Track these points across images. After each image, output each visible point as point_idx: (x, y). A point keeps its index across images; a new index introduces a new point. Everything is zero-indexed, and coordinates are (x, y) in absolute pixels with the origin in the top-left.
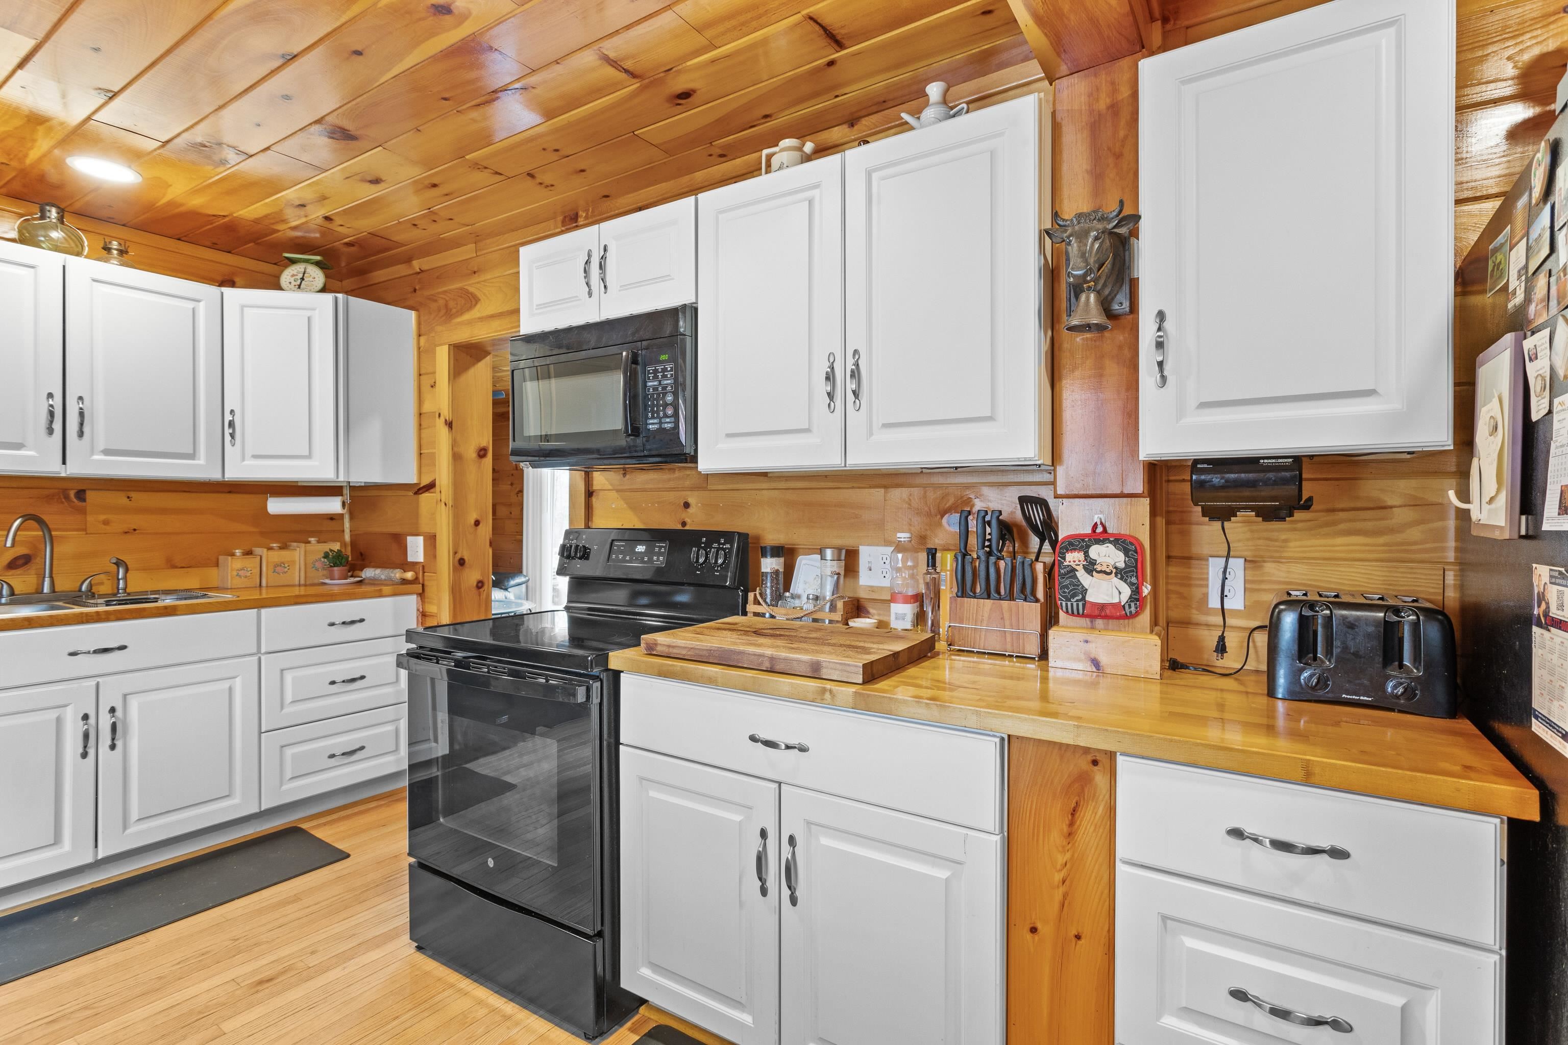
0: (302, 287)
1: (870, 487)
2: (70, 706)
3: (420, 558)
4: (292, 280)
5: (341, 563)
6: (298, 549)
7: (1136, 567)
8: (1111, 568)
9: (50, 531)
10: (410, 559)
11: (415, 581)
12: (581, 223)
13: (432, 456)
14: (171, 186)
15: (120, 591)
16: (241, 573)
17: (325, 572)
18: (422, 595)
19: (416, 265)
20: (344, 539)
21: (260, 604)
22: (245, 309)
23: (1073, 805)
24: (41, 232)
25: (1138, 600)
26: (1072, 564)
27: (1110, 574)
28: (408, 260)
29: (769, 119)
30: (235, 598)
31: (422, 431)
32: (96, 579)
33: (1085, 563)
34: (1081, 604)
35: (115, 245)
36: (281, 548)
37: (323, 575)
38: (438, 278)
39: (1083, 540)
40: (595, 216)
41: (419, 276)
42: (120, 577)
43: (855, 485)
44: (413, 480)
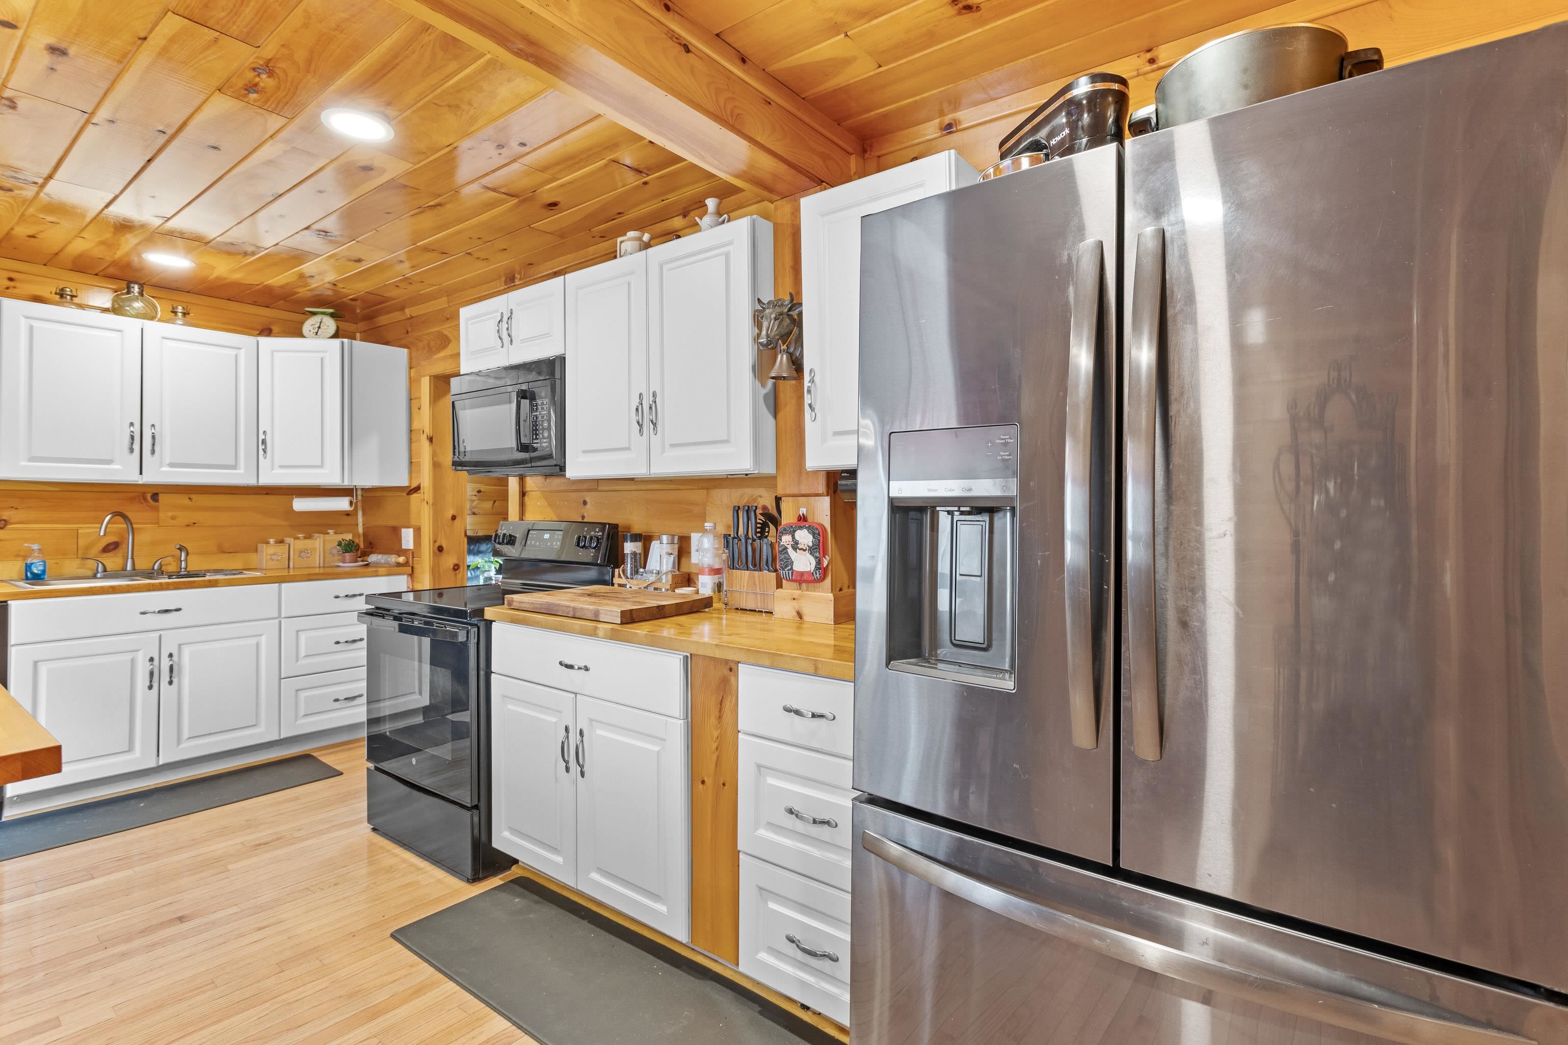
0: (318, 333)
1: (698, 489)
2: (141, 651)
3: (411, 546)
4: (312, 329)
5: (351, 550)
6: (318, 539)
7: (819, 545)
8: (806, 546)
9: (131, 524)
10: (404, 547)
11: (406, 564)
12: (517, 283)
13: (419, 464)
14: (215, 268)
15: (183, 570)
16: (273, 557)
17: (340, 557)
18: (411, 575)
19: (408, 312)
20: (358, 531)
21: (280, 580)
22: (275, 353)
23: (721, 698)
24: (128, 303)
25: (820, 569)
26: (785, 544)
27: (805, 550)
28: (402, 309)
29: (622, 215)
30: (263, 575)
31: (413, 444)
32: (165, 561)
33: (792, 543)
34: (790, 572)
35: (180, 309)
36: (305, 538)
37: (338, 560)
38: (423, 322)
39: (792, 527)
40: (526, 278)
41: (410, 321)
42: (182, 559)
43: (690, 487)
44: (406, 484)
